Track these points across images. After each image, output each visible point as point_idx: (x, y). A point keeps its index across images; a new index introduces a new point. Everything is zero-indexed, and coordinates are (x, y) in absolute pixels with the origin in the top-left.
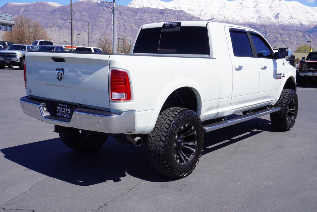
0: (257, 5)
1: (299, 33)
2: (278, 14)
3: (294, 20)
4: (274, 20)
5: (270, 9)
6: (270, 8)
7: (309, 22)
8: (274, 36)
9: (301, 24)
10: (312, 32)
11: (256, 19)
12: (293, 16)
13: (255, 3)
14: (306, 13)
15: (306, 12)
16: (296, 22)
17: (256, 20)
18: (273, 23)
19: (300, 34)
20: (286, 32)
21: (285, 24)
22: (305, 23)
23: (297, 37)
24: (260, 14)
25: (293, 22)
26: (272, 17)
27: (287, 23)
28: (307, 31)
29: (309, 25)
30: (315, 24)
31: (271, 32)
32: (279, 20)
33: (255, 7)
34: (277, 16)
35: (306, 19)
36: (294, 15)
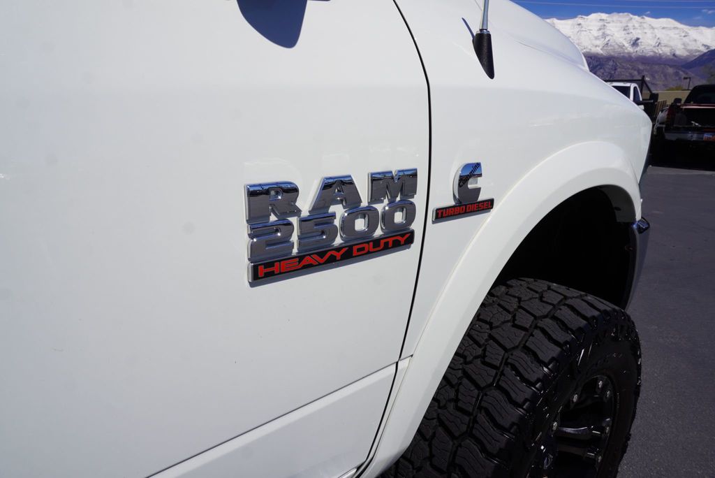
0: (604, 25)
1: (669, 69)
2: (638, 39)
3: (663, 48)
4: (630, 49)
5: (625, 32)
6: (625, 30)
7: (688, 51)
8: (628, 74)
9: (674, 55)
10: (691, 68)
11: (601, 47)
12: (662, 42)
13: (602, 23)
14: (685, 36)
15: (683, 34)
16: (665, 51)
17: (601, 49)
18: (629, 53)
19: (671, 70)
20: (648, 68)
21: (648, 55)
22: (681, 52)
23: (665, 76)
24: (609, 41)
25: (661, 52)
26: (627, 45)
27: (652, 54)
28: (683, 66)
29: (687, 55)
30: (697, 54)
31: (623, 67)
32: (638, 49)
33: (600, 29)
34: (635, 43)
35: (683, 47)
36: (664, 42)
